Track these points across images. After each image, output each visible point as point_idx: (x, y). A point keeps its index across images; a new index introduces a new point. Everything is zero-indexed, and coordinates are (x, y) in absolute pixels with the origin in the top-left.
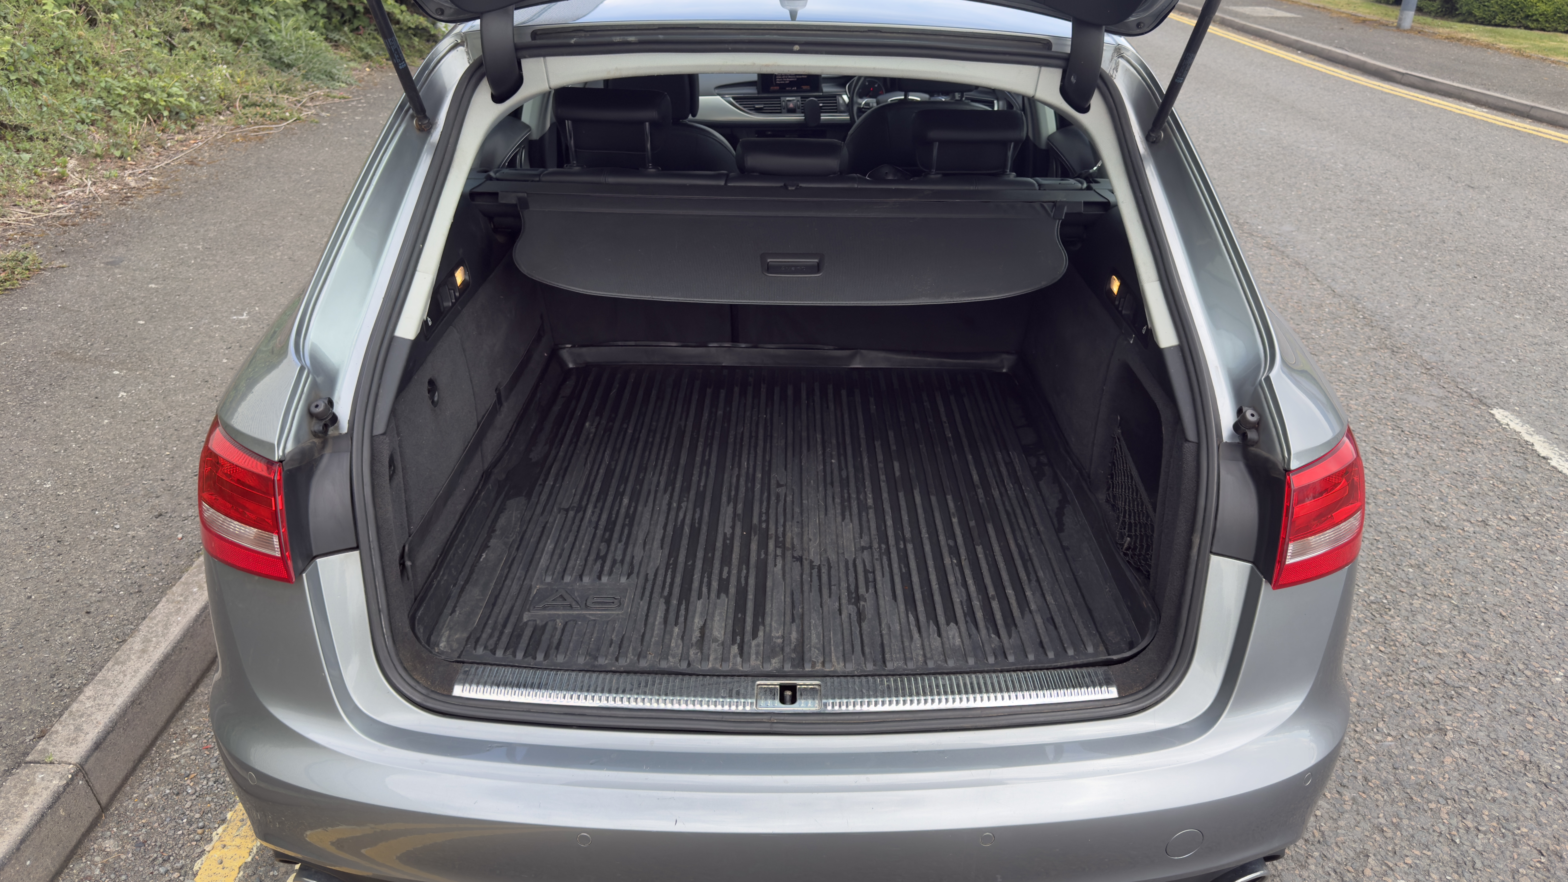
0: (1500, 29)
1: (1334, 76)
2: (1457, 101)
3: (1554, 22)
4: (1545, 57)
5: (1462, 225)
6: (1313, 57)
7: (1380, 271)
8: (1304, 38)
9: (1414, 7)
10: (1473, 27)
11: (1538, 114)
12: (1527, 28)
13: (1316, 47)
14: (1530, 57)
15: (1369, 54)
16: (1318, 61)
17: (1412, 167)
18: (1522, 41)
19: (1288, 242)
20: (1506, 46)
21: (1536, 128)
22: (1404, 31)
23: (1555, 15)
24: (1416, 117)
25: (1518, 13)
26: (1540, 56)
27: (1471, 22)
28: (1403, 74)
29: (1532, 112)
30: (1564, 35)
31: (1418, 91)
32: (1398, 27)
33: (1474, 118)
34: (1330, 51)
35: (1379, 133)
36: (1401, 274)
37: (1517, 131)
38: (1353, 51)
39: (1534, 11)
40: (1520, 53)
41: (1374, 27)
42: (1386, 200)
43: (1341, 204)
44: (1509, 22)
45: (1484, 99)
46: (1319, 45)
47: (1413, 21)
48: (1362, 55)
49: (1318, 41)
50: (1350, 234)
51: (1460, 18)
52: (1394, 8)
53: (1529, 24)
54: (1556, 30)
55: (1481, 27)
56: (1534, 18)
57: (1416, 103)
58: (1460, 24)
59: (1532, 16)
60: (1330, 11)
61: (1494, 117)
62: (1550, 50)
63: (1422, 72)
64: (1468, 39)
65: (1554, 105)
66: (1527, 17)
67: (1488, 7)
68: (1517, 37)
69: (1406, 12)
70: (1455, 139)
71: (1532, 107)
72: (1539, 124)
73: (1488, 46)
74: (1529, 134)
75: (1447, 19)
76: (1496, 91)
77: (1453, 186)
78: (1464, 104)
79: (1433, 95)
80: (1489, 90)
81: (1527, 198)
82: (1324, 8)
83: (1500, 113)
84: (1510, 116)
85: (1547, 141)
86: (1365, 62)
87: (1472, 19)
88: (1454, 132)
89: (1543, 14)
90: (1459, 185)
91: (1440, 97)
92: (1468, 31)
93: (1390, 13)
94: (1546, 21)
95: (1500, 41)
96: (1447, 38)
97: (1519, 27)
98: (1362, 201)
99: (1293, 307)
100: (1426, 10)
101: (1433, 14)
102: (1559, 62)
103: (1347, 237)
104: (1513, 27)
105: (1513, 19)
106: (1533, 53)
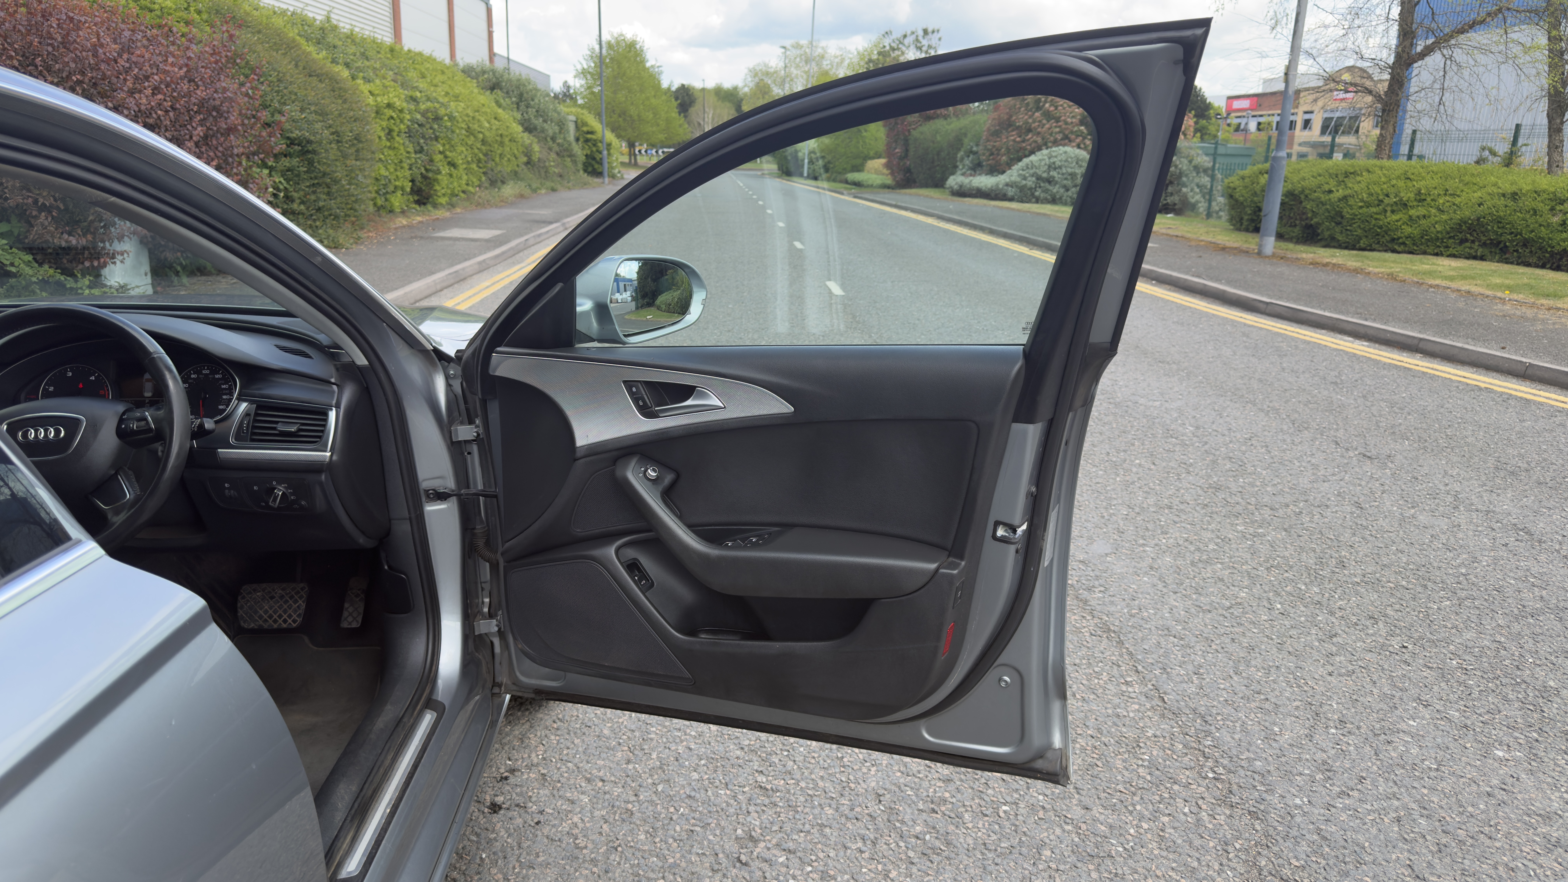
0: (1366, 253)
1: (1190, 308)
2: (1332, 334)
3: (1422, 244)
4: (1421, 281)
5: (1366, 528)
6: (1168, 287)
7: (1245, 642)
8: (1158, 267)
9: (1274, 233)
10: (1337, 252)
11: (1429, 347)
12: (1394, 251)
13: (1171, 276)
14: (1404, 281)
15: (1229, 283)
16: (1174, 291)
17: (1285, 427)
18: (1392, 265)
19: (1097, 578)
20: (1377, 270)
21: (1431, 365)
22: (1268, 257)
23: (1422, 237)
24: (1285, 355)
25: (1383, 236)
26: (1415, 280)
27: (1334, 247)
28: (1267, 303)
29: (1421, 345)
30: (1435, 257)
31: (1286, 322)
32: (1259, 254)
33: (1355, 355)
34: (1186, 280)
35: (1242, 378)
36: (1280, 646)
37: (1409, 369)
38: (1211, 279)
39: (1399, 234)
40: (1392, 277)
41: (1234, 255)
42: (1252, 485)
43: (1188, 497)
44: (1374, 246)
45: (1362, 330)
46: (1175, 274)
47: (1275, 248)
48: (1221, 284)
49: (1174, 270)
50: (1197, 556)
51: (1323, 243)
52: (1255, 235)
53: (1396, 247)
54: (1425, 253)
55: (1346, 252)
56: (1401, 241)
57: (1285, 337)
58: (1323, 249)
59: (1399, 238)
60: (1188, 239)
61: (1377, 352)
62: (1424, 274)
63: (1288, 301)
64: (1334, 265)
65: (1445, 337)
66: (1393, 240)
67: (1350, 231)
68: (1385, 261)
69: (1266, 238)
70: (1336, 383)
71: (1421, 339)
72: (1432, 360)
73: (1356, 271)
74: (1423, 373)
75: (1309, 245)
76: (1374, 320)
77: (1342, 456)
78: (1340, 336)
79: (1303, 327)
80: (1366, 320)
81: (1446, 473)
82: (1182, 237)
83: (1383, 347)
84: (1396, 351)
85: (1447, 383)
86: (1224, 291)
87: (1336, 244)
88: (1333, 373)
89: (1410, 237)
90: (1351, 454)
91: (1312, 329)
92: (1333, 256)
93: (1251, 240)
94: (1414, 244)
95: (1368, 265)
96: (1311, 264)
97: (1386, 251)
98: (1218, 488)
99: (1083, 749)
100: (1286, 236)
101: (1294, 240)
102: (1438, 286)
103: (1193, 563)
104: (1379, 251)
105: (1378, 243)
106: (1407, 277)
